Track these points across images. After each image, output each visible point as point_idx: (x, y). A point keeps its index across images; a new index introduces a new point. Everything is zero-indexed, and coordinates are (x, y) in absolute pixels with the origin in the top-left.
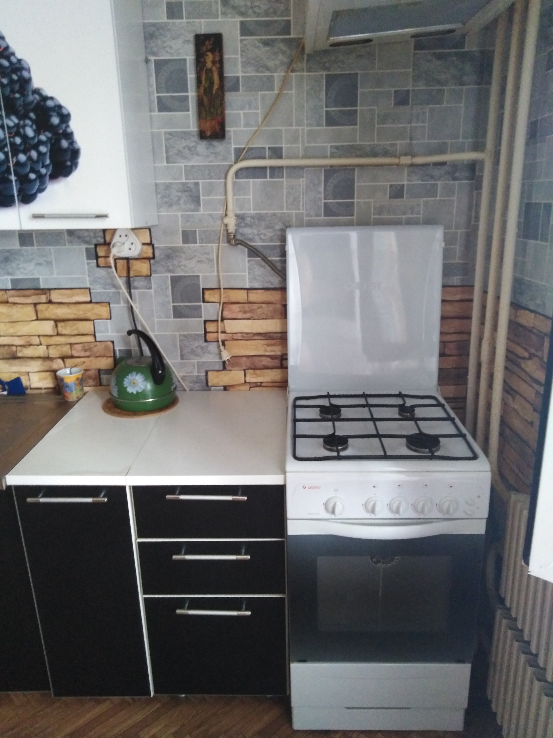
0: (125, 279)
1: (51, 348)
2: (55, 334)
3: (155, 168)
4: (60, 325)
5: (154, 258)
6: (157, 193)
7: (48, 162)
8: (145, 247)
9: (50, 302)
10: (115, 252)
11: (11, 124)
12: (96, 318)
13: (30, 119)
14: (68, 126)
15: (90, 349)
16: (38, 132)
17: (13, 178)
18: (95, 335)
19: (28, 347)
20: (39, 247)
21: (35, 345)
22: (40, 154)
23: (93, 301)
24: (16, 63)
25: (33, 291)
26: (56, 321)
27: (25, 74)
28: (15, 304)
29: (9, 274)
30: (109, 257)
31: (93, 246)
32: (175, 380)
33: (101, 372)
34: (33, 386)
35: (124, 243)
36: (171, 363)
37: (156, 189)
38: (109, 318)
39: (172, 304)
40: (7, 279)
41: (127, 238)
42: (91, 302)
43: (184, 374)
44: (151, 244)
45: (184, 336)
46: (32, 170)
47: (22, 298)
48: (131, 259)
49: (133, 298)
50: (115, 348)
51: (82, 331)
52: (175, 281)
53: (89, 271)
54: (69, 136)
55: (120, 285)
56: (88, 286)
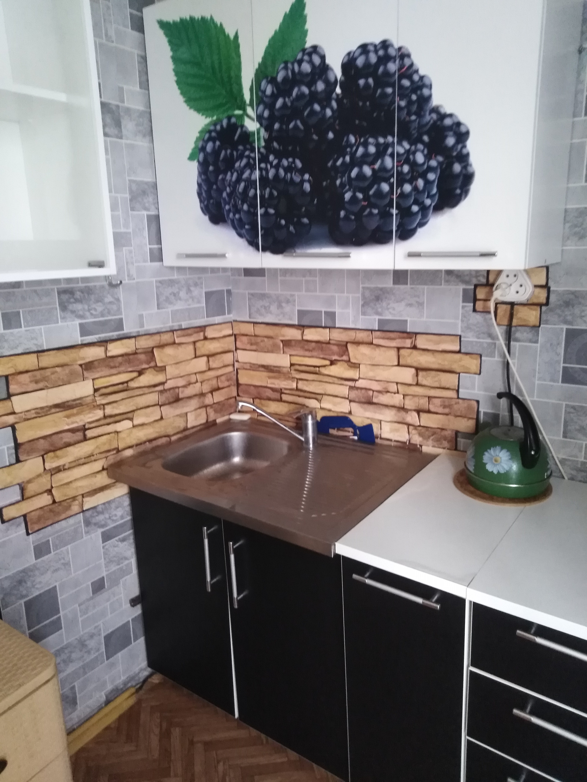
0: (505, 327)
1: (407, 398)
2: (415, 383)
3: (568, 188)
4: (421, 374)
5: (547, 304)
6: (565, 221)
7: (435, 190)
8: (538, 290)
9: (414, 347)
10: (498, 295)
11: (401, 151)
12: (463, 371)
13: (423, 142)
14: (464, 147)
15: (449, 406)
16: (428, 157)
17: (394, 211)
18: (458, 391)
19: (384, 393)
20: (412, 286)
21: (391, 393)
22: (428, 183)
23: (463, 351)
24: (418, 81)
25: (398, 334)
26: (418, 369)
27: (426, 92)
28: (378, 346)
29: (378, 313)
30: (489, 300)
31: (473, 287)
32: (551, 462)
33: (459, 434)
34: (383, 436)
35: (511, 285)
36: (549, 439)
37: (565, 217)
38: (479, 372)
39: (562, 365)
40: (375, 319)
41: (515, 278)
42: (459, 352)
43: (564, 457)
44: (546, 287)
45: (573, 407)
46: (416, 202)
47: (386, 341)
48: (517, 304)
49: (512, 351)
50: (480, 409)
51: (444, 384)
52: (572, 335)
53: (464, 316)
54: (464, 158)
55: (497, 335)
56: (459, 333)
